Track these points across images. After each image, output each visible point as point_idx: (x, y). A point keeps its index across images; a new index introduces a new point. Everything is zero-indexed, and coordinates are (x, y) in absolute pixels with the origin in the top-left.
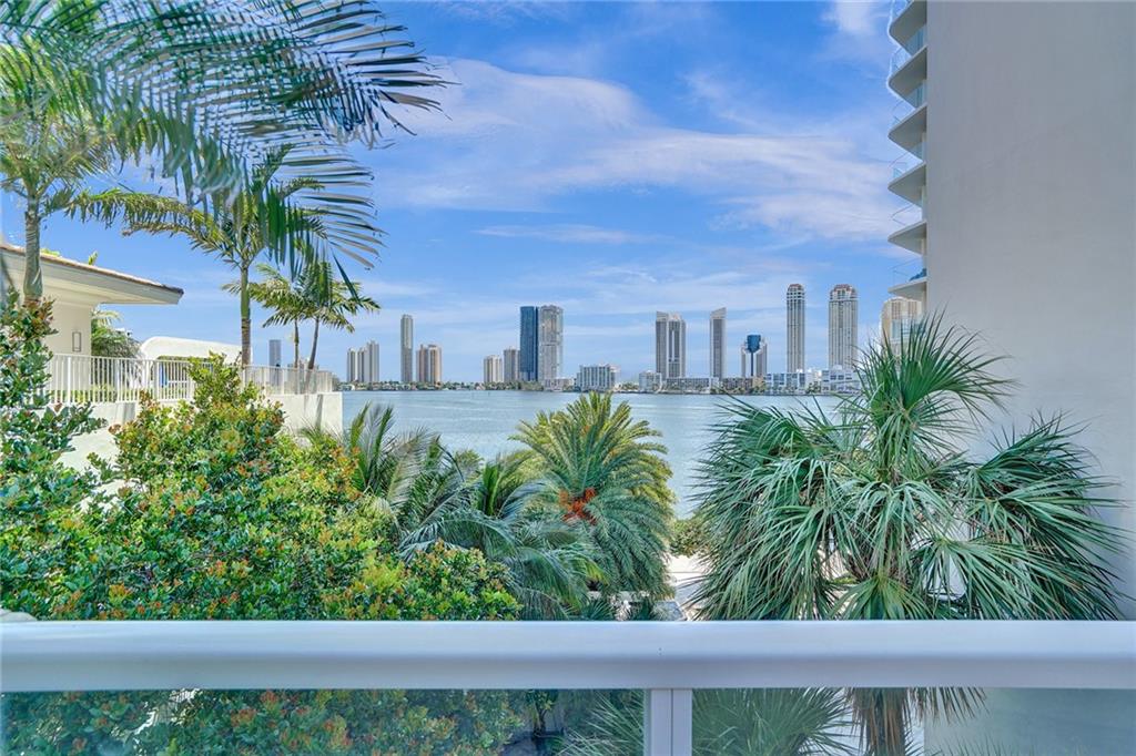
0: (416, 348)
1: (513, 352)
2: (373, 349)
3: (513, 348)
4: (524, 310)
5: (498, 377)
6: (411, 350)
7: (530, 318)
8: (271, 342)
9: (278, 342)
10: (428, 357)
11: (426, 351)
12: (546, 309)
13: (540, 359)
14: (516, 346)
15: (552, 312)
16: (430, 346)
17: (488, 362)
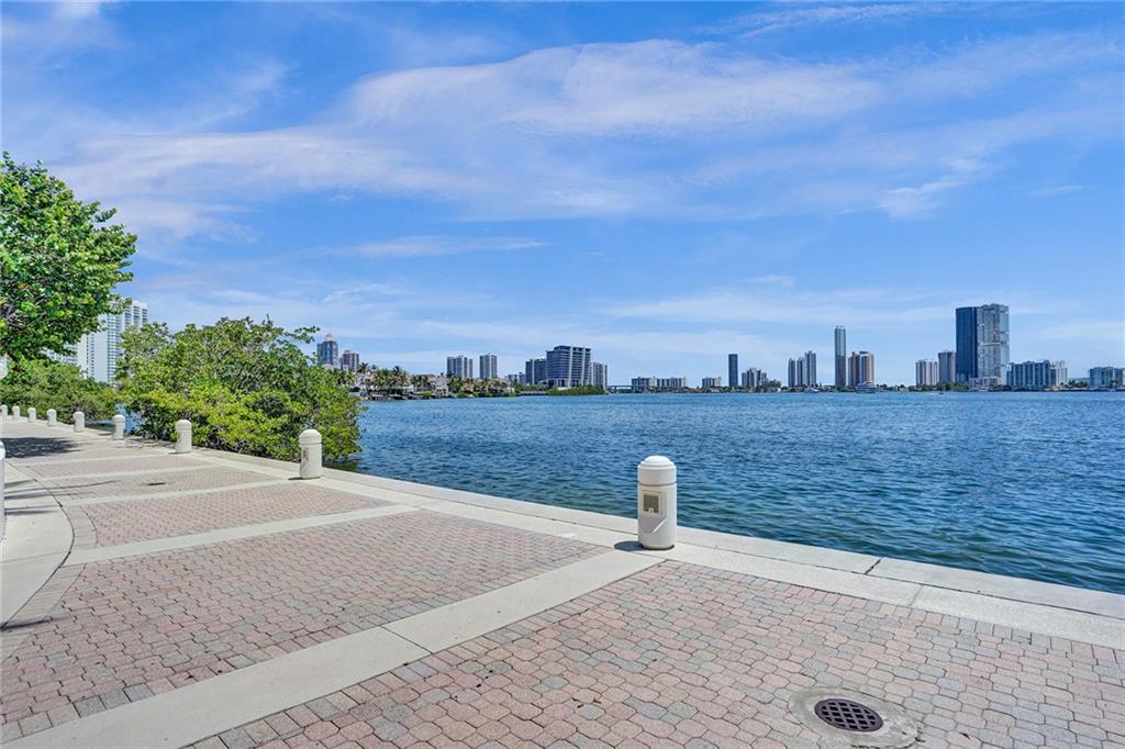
0: (849, 355)
1: (949, 354)
2: (811, 358)
3: (950, 350)
4: (959, 311)
5: (933, 378)
6: (844, 357)
7: (967, 320)
8: (730, 356)
9: (736, 356)
10: (861, 364)
11: (858, 357)
12: (985, 308)
13: (980, 360)
14: (953, 348)
15: (995, 312)
16: (861, 353)
17: (921, 366)
